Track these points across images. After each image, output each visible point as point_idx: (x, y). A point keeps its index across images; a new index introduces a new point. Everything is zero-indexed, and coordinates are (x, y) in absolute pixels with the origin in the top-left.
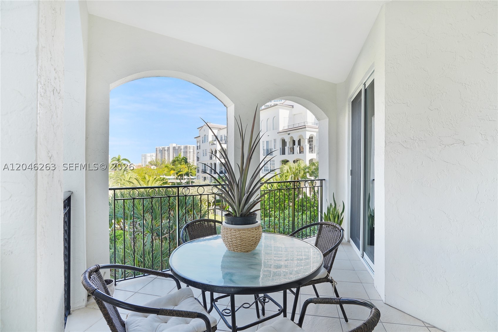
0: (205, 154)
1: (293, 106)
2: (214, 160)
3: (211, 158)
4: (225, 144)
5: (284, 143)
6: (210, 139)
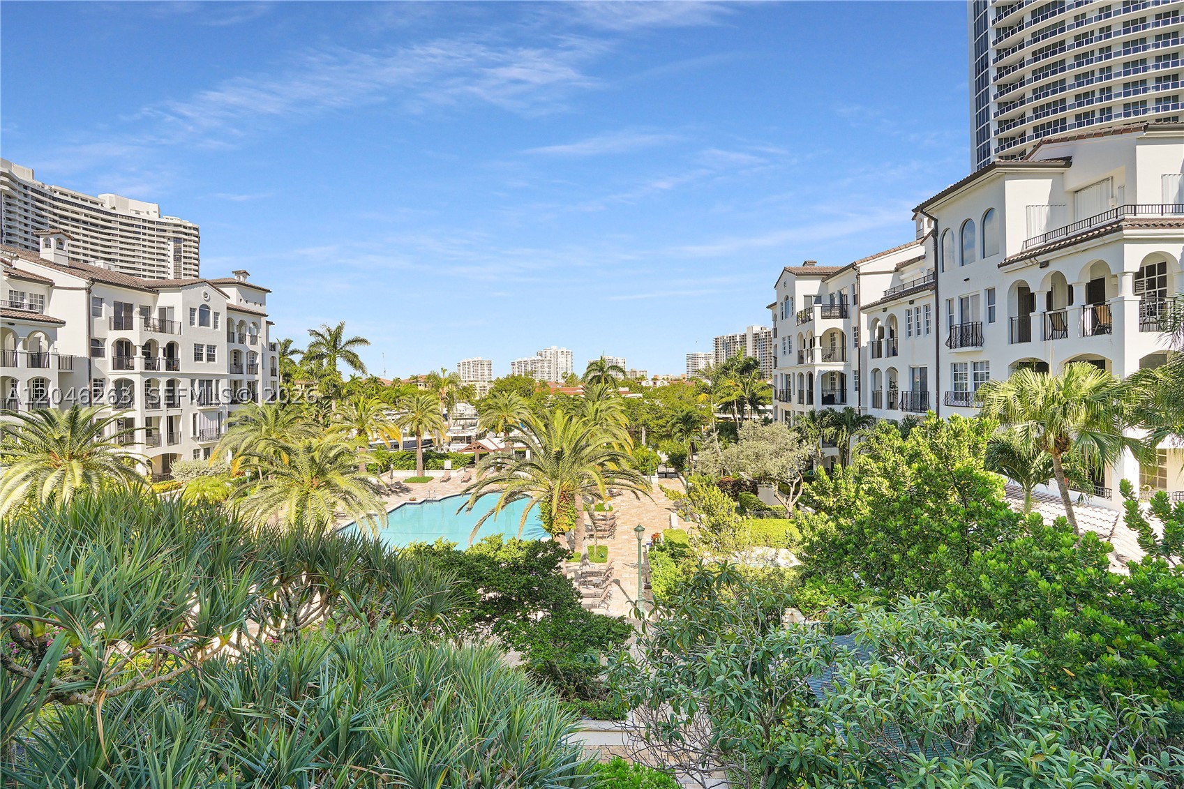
0: (787, 350)
1: (1070, 158)
2: (808, 365)
3: (801, 359)
4: (840, 317)
5: (1026, 299)
6: (800, 306)
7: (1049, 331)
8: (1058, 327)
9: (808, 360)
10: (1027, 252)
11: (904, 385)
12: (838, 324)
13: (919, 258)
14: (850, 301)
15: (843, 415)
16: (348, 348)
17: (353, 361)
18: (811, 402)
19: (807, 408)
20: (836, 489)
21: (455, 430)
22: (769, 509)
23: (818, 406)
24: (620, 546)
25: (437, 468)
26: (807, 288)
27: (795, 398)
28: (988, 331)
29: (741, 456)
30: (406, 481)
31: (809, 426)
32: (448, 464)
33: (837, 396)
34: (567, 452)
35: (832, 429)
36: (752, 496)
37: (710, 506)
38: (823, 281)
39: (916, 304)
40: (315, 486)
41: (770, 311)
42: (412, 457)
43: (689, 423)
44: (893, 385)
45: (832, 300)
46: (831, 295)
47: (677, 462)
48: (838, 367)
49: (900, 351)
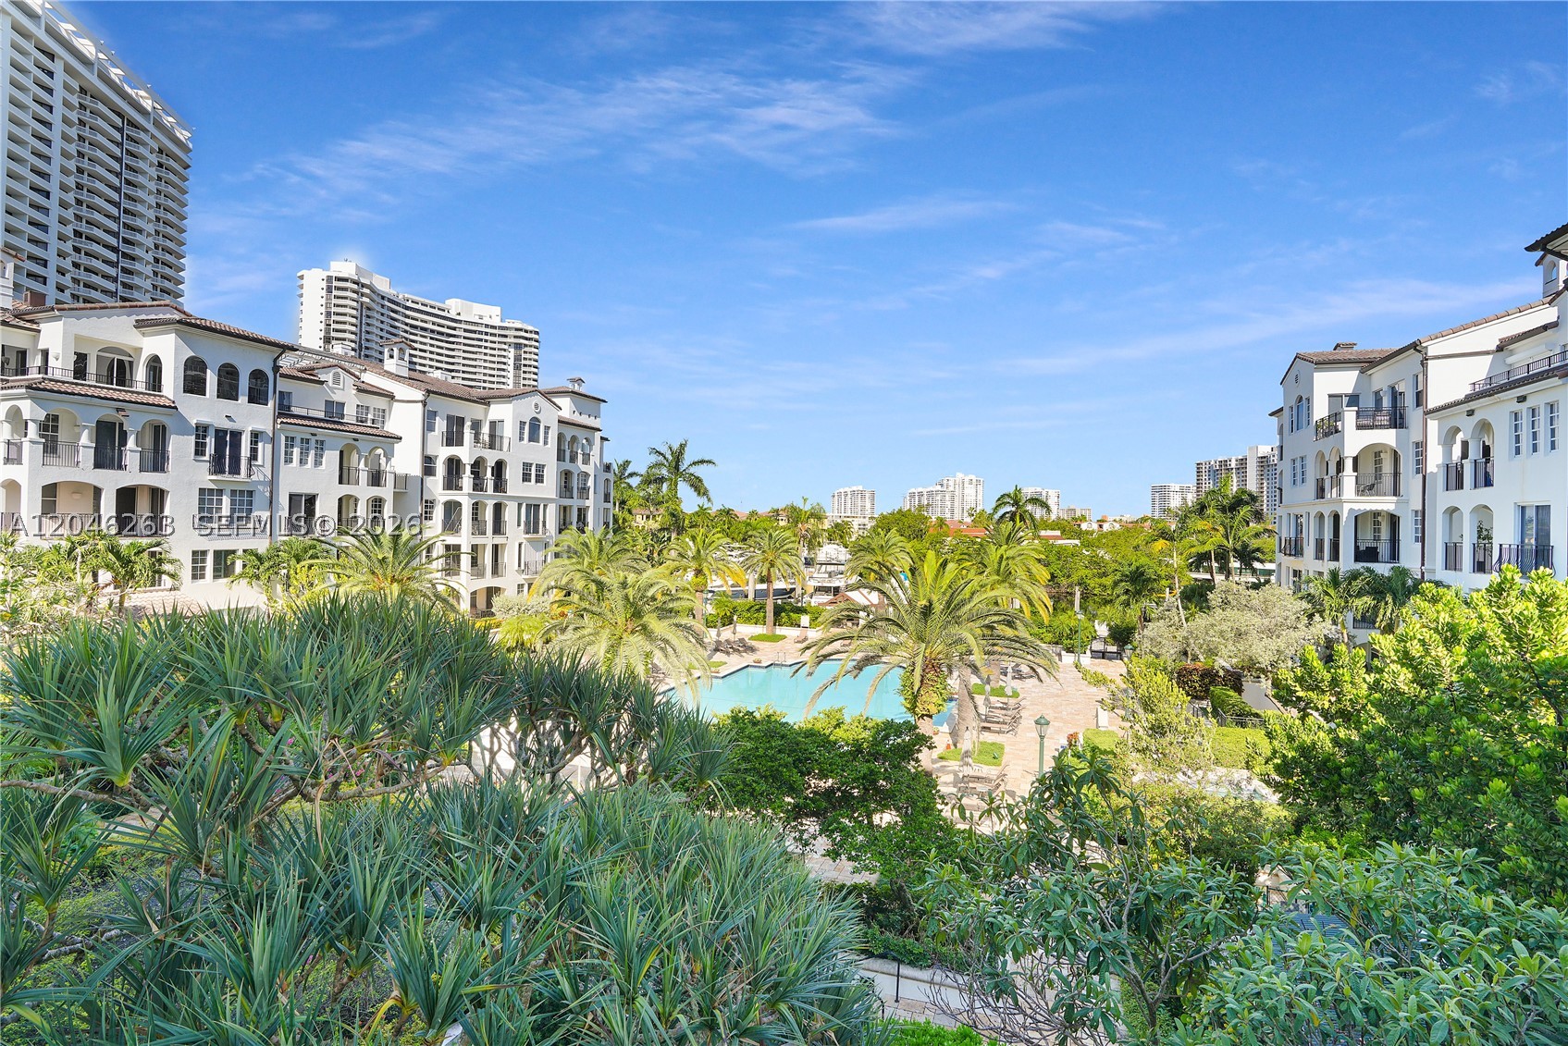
0: (1299, 478)
2: (1332, 501)
3: (1321, 492)
4: (1390, 427)
6: (1320, 410)
9: (1331, 494)
11: (1505, 533)
12: (1388, 437)
13: (1545, 328)
14: (1409, 400)
15: (1389, 579)
16: (692, 470)
17: (698, 486)
18: (1335, 556)
19: (1327, 566)
20: (1335, 682)
21: (817, 577)
22: (1257, 715)
23: (1347, 563)
24: (1022, 746)
25: (792, 625)
26: (1330, 384)
27: (1309, 550)
29: (1211, 632)
30: (752, 638)
31: (1327, 594)
32: (805, 620)
33: (1384, 549)
34: (938, 607)
35: (1368, 600)
36: (1232, 693)
37: (1149, 698)
38: (1362, 372)
39: (1530, 403)
40: (629, 630)
41: (1274, 419)
42: (762, 608)
43: (1139, 583)
44: (1484, 535)
45: (1378, 400)
46: (1377, 393)
47: (1122, 636)
48: (1386, 504)
49: (1496, 479)
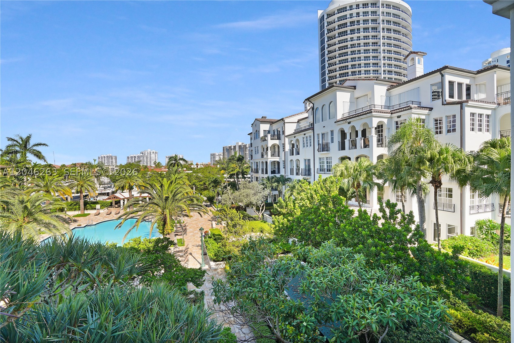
0: (257, 152)
1: (355, 86)
2: (265, 158)
3: (262, 156)
4: (278, 139)
5: (343, 134)
6: (262, 135)
7: (351, 146)
8: (354, 145)
9: (265, 156)
10: (344, 118)
11: (302, 166)
12: (277, 142)
13: (306, 118)
14: (281, 133)
15: (280, 178)
16: (35, 148)
17: (38, 155)
18: (267, 173)
19: (266, 176)
20: (287, 206)
21: (100, 189)
22: (252, 217)
23: (269, 174)
24: (189, 238)
25: (92, 209)
26: (264, 127)
27: (260, 171)
28: (331, 146)
29: (241, 196)
30: (74, 216)
31: (267, 183)
32: (98, 206)
33: (277, 171)
35: (276, 184)
36: (245, 212)
37: (232, 217)
38: (270, 125)
39: (306, 135)
40: (26, 222)
41: (249, 136)
42: (78, 204)
43: (216, 183)
44: (298, 166)
45: (274, 132)
46: (274, 131)
47: (211, 200)
48: (277, 159)
49: (300, 153)
